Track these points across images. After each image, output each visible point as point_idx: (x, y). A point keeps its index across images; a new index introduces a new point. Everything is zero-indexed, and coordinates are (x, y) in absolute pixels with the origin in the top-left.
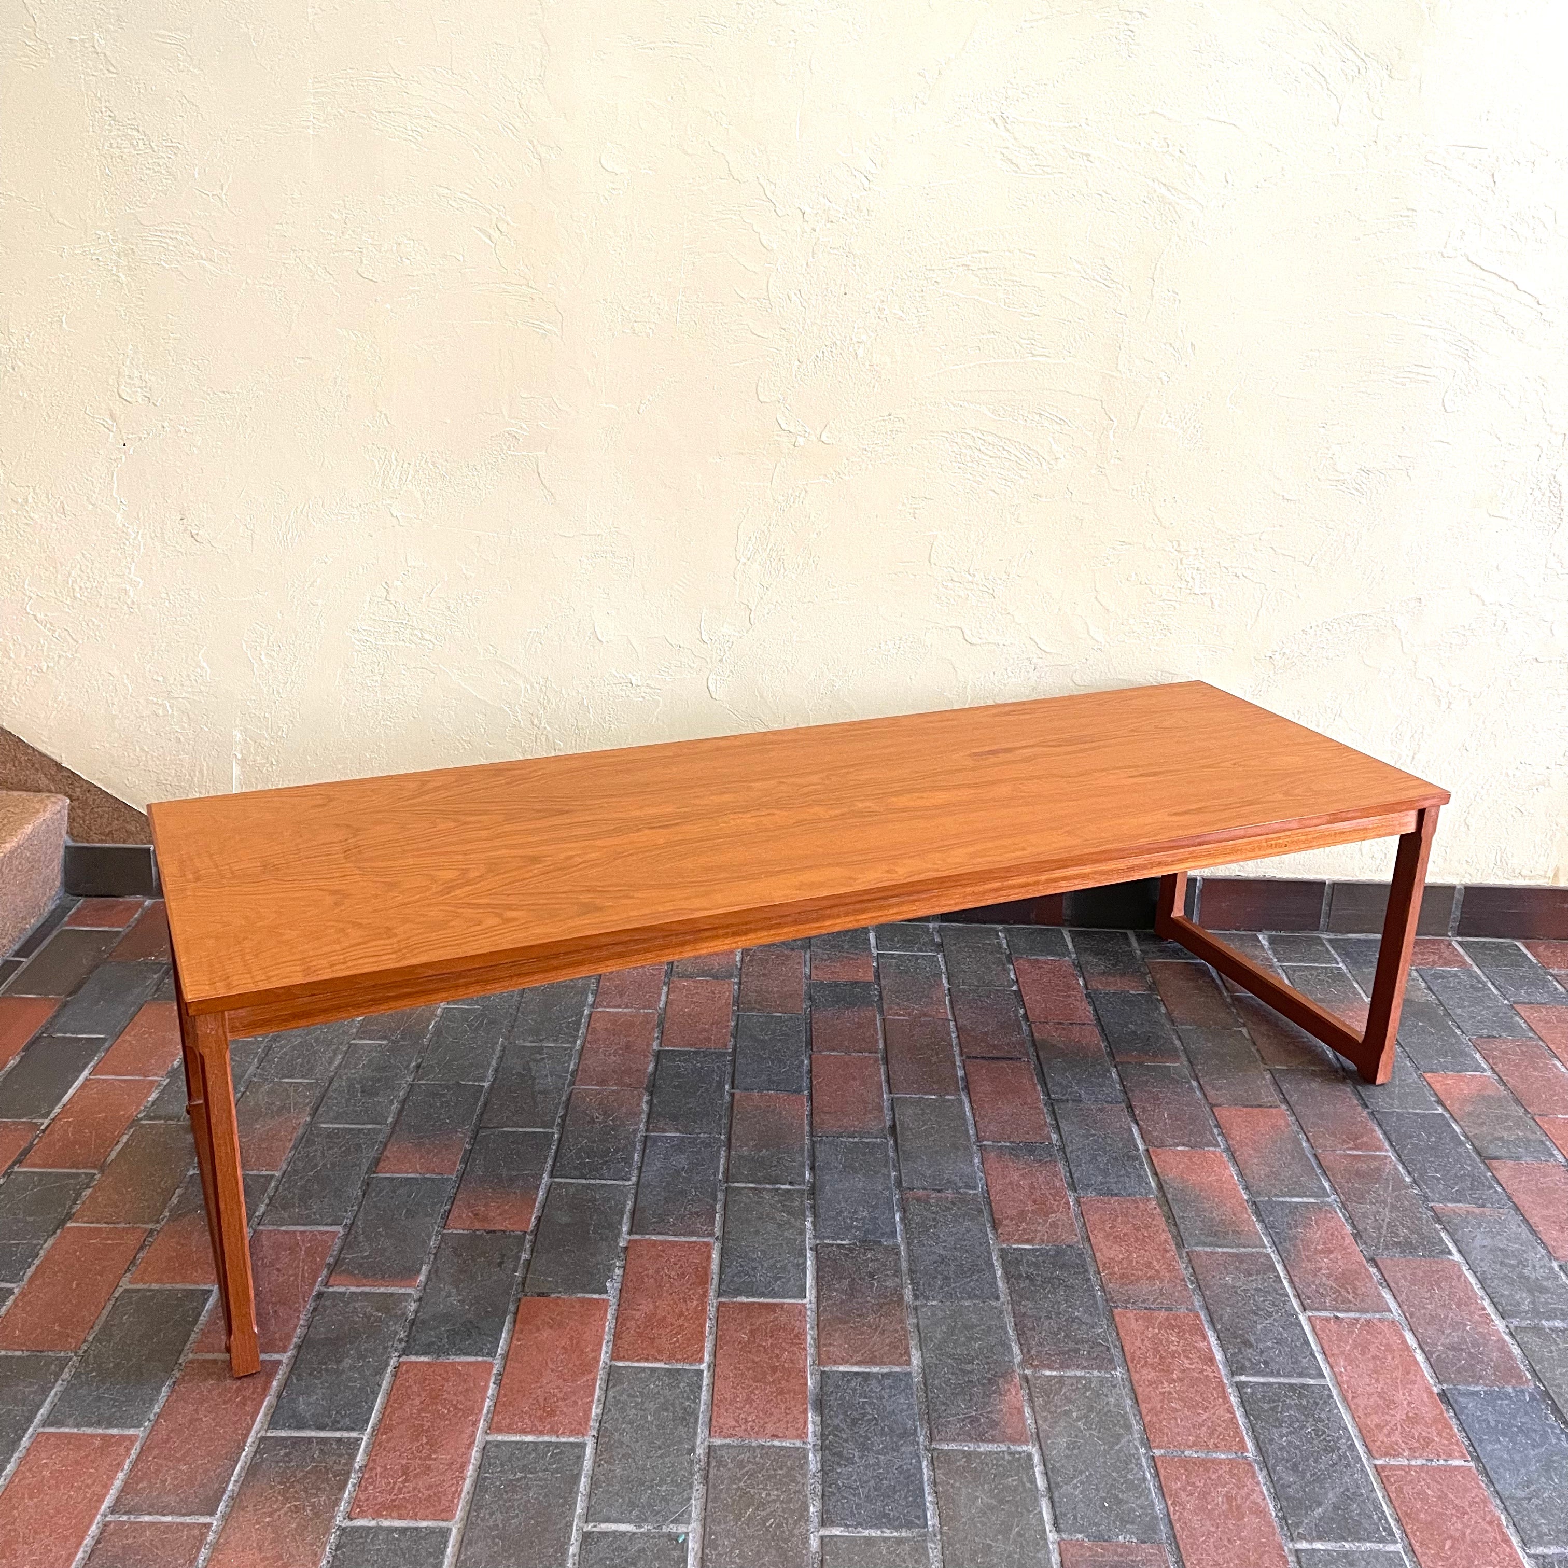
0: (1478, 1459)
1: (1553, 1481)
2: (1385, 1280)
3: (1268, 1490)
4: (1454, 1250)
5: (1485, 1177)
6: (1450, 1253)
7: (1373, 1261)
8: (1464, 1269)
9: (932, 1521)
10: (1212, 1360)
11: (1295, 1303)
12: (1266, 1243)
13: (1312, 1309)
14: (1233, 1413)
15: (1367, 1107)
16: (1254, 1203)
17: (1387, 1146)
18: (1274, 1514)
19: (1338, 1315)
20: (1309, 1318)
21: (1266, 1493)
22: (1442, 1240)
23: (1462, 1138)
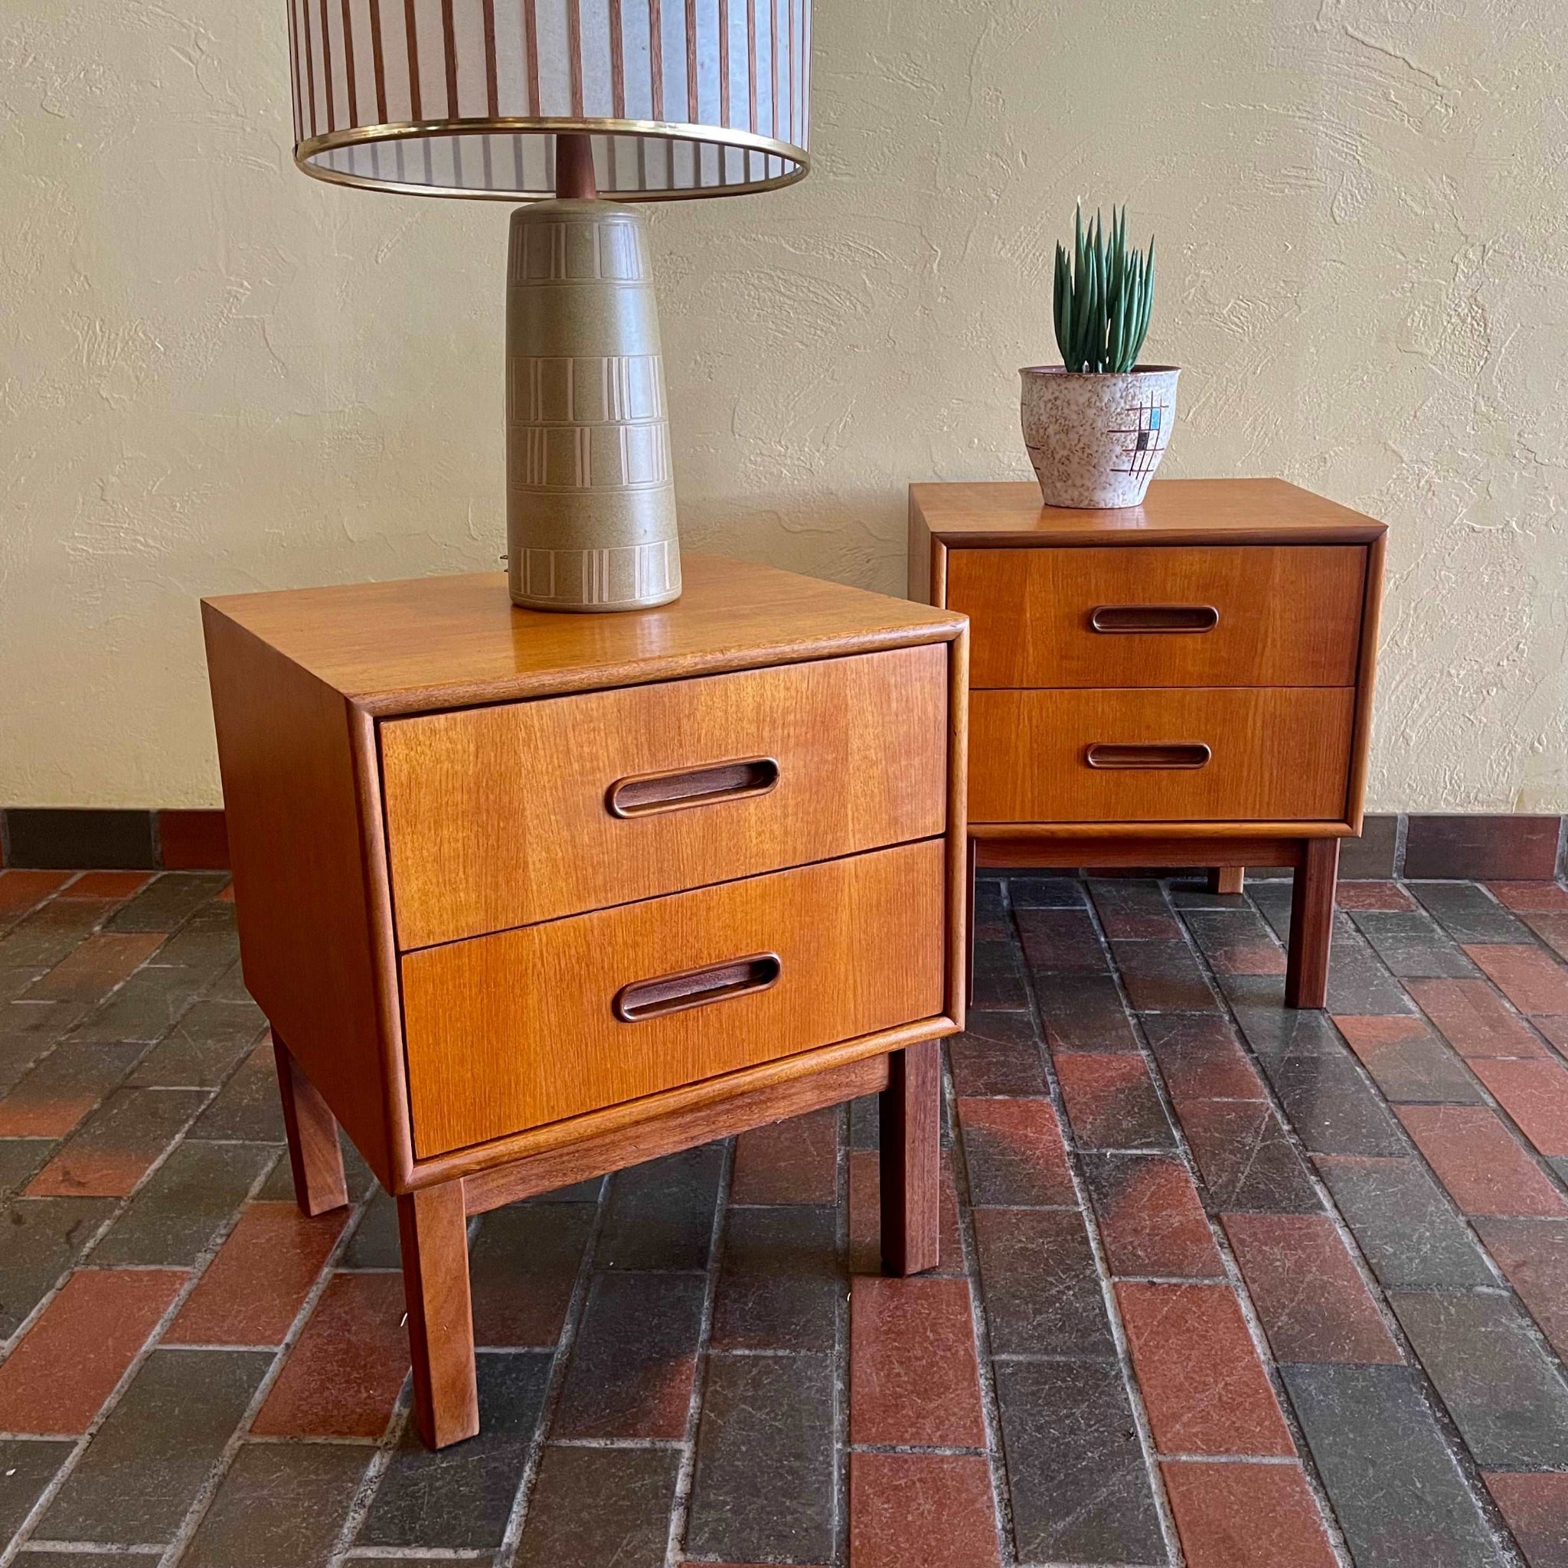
0: (1309, 1456)
1: (1414, 1485)
2: (1228, 1240)
3: (1000, 1494)
4: (1327, 1204)
5: (1388, 1123)
6: (1321, 1207)
7: (1216, 1218)
8: (1337, 1226)
9: (511, 1535)
10: (969, 1334)
11: (1100, 1267)
12: (1080, 1200)
13: (1119, 1274)
14: (978, 1398)
15: (1252, 1052)
16: (1077, 1156)
17: (1266, 1091)
18: (1000, 1526)
19: (1155, 1280)
20: (1115, 1285)
21: (996, 1499)
22: (1315, 1194)
23: (1368, 1082)
